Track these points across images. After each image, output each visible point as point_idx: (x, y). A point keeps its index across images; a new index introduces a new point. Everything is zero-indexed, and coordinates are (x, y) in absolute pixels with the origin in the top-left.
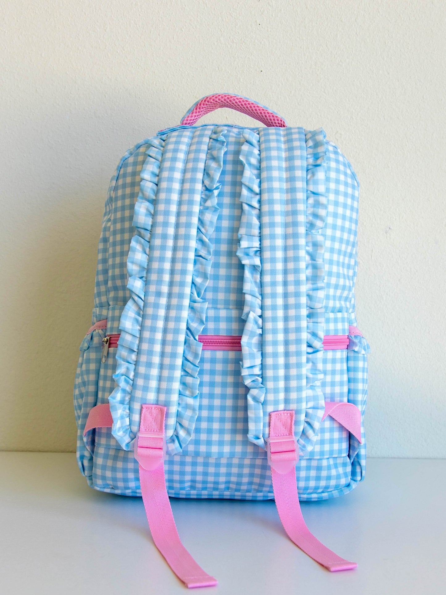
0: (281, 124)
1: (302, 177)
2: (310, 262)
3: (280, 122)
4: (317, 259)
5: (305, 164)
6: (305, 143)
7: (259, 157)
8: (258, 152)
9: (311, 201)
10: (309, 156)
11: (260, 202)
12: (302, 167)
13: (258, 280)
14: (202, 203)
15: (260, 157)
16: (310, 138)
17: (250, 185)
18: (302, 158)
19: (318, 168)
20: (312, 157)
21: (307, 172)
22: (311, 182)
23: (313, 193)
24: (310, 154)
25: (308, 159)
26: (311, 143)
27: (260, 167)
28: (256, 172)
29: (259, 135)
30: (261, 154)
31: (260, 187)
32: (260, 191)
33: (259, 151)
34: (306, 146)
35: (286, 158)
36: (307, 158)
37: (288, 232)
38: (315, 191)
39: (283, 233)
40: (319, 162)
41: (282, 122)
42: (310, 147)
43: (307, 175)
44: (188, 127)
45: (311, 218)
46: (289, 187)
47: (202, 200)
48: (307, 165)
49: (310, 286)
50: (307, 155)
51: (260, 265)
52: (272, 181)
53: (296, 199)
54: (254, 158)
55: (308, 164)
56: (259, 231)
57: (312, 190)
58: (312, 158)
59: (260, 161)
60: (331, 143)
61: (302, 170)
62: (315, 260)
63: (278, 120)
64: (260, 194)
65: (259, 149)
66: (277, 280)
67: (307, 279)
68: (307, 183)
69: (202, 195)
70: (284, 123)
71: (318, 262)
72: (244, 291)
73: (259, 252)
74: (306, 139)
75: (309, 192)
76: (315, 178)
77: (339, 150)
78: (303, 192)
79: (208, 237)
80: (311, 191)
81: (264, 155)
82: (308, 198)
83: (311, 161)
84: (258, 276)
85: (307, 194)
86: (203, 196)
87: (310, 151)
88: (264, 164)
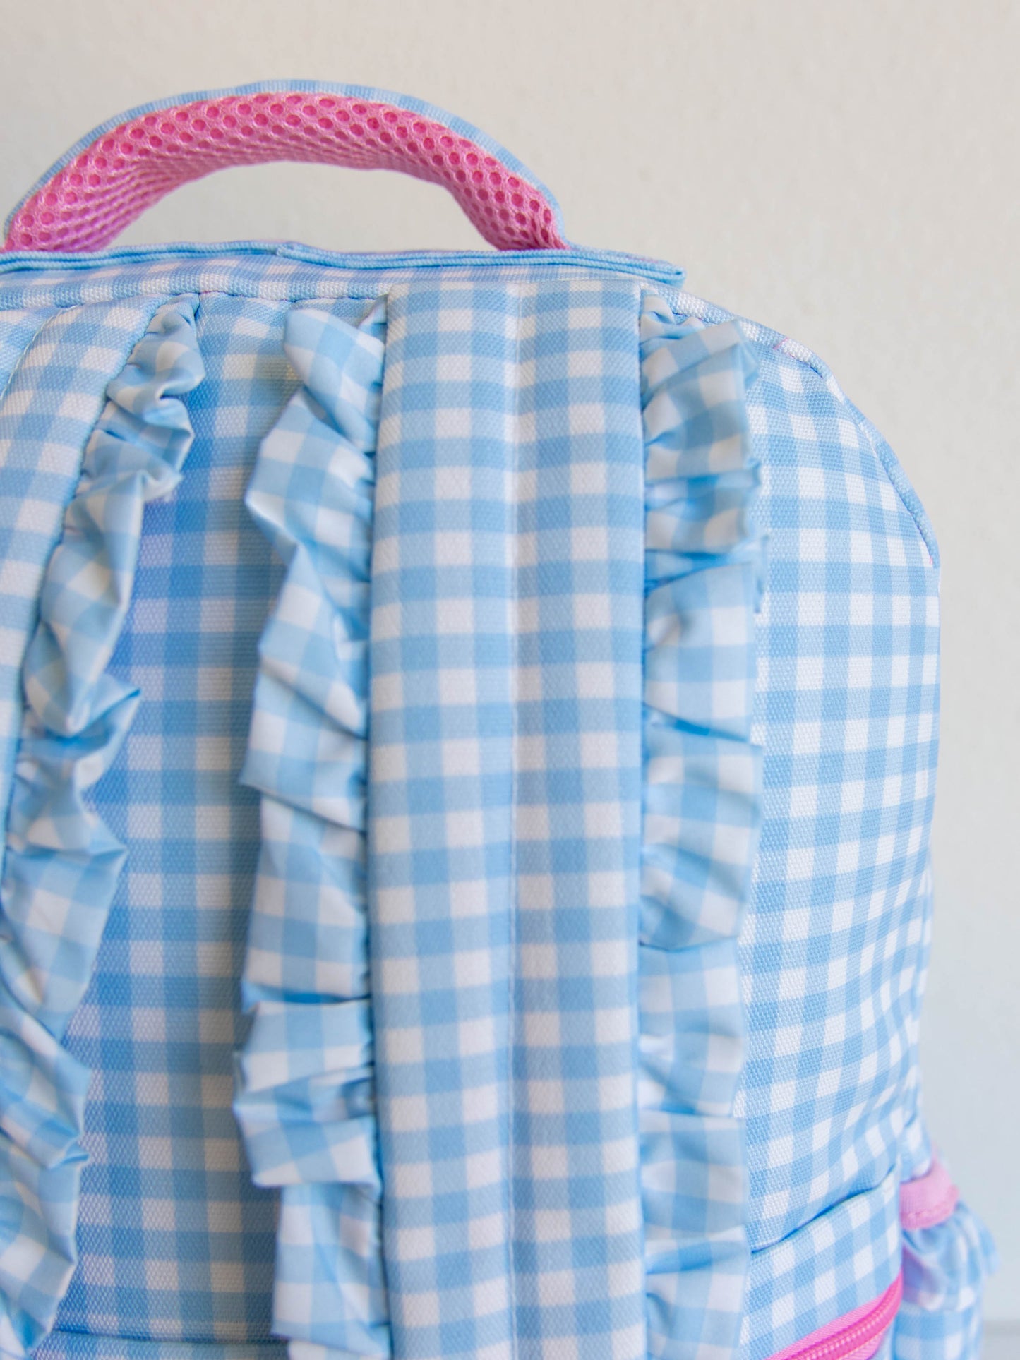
0: (534, 224)
1: (617, 636)
2: (664, 1122)
3: (527, 212)
4: (702, 1105)
5: (634, 548)
6: (638, 412)
7: (364, 505)
8: (362, 467)
9: (669, 771)
10: (661, 494)
11: (363, 783)
12: (615, 568)
13: (368, 1251)
14: (18, 819)
15: (372, 498)
16: (670, 383)
17: (311, 683)
18: (613, 510)
19: (711, 576)
20: (675, 501)
21: (646, 592)
22: (666, 667)
23: (682, 725)
24: (665, 481)
25: (650, 514)
26: (669, 415)
27: (369, 562)
28: (346, 591)
29: (385, 342)
30: (381, 483)
31: (364, 691)
32: (369, 718)
33: (371, 455)
34: (645, 429)
35: (523, 510)
36: (647, 508)
37: (531, 972)
38: (692, 714)
39: (506, 974)
40: (712, 539)
41: (541, 212)
42: (665, 437)
43: (645, 621)
44: (40, 260)
45: (666, 877)
46: (537, 694)
47: (21, 794)
48: (647, 551)
49: (665, 1244)
50: (649, 485)
51: (374, 1180)
52: (431, 663)
53: (579, 772)
54: (337, 505)
55: (651, 545)
56: (361, 969)
57: (674, 709)
58: (681, 508)
59: (370, 528)
60: (790, 346)
61: (616, 587)
62: (690, 1111)
63: (518, 200)
64: (366, 738)
65: (369, 448)
66: (475, 1243)
67: (649, 1216)
68: (644, 662)
69: (17, 761)
70: (547, 220)
71: (709, 1125)
72: (278, 1330)
73: (364, 1089)
74: (644, 381)
75: (655, 717)
76: (696, 640)
77: (833, 386)
78: (621, 726)
79: (58, 1026)
80: (668, 716)
81: (392, 490)
82: (648, 755)
83: (672, 523)
84: (368, 1227)
85: (643, 728)
86: (28, 771)
87: (667, 456)
88: (389, 557)
